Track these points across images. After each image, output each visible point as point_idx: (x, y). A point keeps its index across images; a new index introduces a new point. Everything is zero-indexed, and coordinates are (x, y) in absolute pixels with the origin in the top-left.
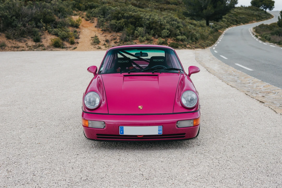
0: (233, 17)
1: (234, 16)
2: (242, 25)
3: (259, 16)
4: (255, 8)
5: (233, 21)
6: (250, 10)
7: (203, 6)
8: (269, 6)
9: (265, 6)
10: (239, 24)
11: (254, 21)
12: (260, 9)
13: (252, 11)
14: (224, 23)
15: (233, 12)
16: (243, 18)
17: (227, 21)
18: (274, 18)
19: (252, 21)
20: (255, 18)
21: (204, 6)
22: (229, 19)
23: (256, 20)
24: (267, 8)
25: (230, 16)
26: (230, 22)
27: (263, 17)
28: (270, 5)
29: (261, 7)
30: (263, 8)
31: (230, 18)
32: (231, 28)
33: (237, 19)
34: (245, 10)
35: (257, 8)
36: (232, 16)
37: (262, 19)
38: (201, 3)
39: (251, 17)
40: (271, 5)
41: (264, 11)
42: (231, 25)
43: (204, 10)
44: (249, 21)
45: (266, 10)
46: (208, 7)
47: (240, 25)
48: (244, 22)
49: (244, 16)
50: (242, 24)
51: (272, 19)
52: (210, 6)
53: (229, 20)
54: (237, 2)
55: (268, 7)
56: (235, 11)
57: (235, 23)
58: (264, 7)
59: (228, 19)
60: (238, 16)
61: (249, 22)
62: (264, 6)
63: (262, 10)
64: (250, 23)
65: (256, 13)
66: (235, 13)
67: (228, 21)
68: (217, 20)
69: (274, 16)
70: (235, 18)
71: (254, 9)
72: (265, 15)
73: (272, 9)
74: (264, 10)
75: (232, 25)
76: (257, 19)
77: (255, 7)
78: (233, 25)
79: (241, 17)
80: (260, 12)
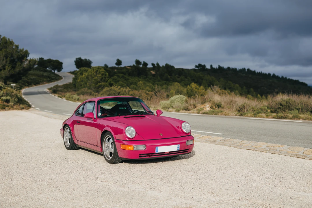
2: (34, 86)
3: (49, 77)
9: (54, 68)
11: (45, 83)
12: (48, 70)
13: (41, 73)
16: (34, 79)
18: (63, 79)
19: (43, 82)
20: (46, 79)
21: (2, 67)
26: (21, 83)
27: (53, 78)
28: (58, 66)
30: (51, 69)
33: (28, 80)
35: (44, 68)
37: (53, 81)
39: (42, 78)
40: (60, 66)
43: (3, 70)
44: (40, 82)
45: (54, 71)
46: (7, 67)
48: (35, 83)
49: (34, 77)
50: (33, 85)
51: (62, 80)
52: (9, 67)
55: (56, 69)
57: (27, 84)
61: (40, 83)
62: (52, 67)
63: (51, 71)
65: (45, 74)
69: (63, 77)
70: (26, 79)
71: (42, 70)
72: (54, 76)
73: (61, 71)
74: (53, 71)
77: (41, 68)
78: (25, 87)
79: (31, 78)
80: (49, 73)
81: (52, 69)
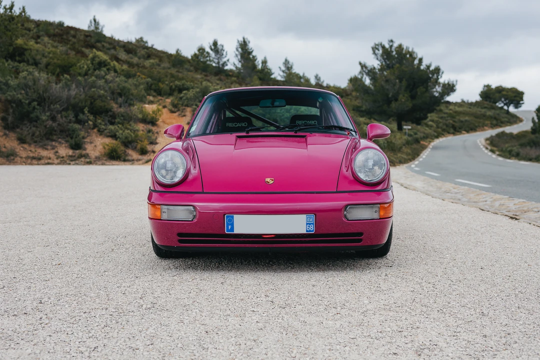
0: (447, 120)
1: (449, 118)
2: (464, 134)
3: (495, 118)
4: (488, 104)
5: (447, 126)
6: (478, 107)
7: (390, 96)
8: (514, 100)
9: (507, 101)
10: (458, 132)
11: (486, 128)
12: (497, 107)
13: (483, 110)
14: (430, 129)
15: (447, 111)
16: (466, 121)
17: (437, 125)
18: (524, 122)
19: (483, 127)
20: (489, 122)
21: (392, 96)
22: (440, 122)
23: (489, 125)
24: (510, 104)
25: (442, 118)
26: (441, 128)
27: (503, 120)
28: (516, 99)
29: (500, 102)
30: (502, 105)
31: (441, 120)
32: (444, 139)
33: (454, 123)
34: (470, 108)
35: (491, 104)
36: (445, 118)
37: (503, 125)
38: (388, 90)
39: (481, 120)
40: (518, 99)
41: (505, 110)
42: (443, 134)
43: (393, 102)
44: (476, 127)
45: (508, 107)
46: (401, 96)
47: (460, 134)
48: (467, 129)
49: (467, 118)
50: (464, 132)
51: (521, 124)
52: (404, 96)
53: (441, 125)
54: (454, 88)
55: (512, 103)
56: (451, 110)
57: (452, 131)
58: (505, 102)
59: (437, 122)
60: (458, 117)
61: (478, 129)
62: (505, 100)
63: (502, 108)
64: (479, 131)
65: (489, 113)
66: (451, 111)
67: (438, 127)
68: (418, 121)
69: (524, 118)
70: (451, 122)
71: (486, 106)
72: (506, 118)
73: (520, 107)
74: (506, 107)
75: (446, 133)
76: (491, 124)
77: (488, 102)
78: (448, 135)
79: (462, 119)
80: (498, 112)
81: (505, 104)
